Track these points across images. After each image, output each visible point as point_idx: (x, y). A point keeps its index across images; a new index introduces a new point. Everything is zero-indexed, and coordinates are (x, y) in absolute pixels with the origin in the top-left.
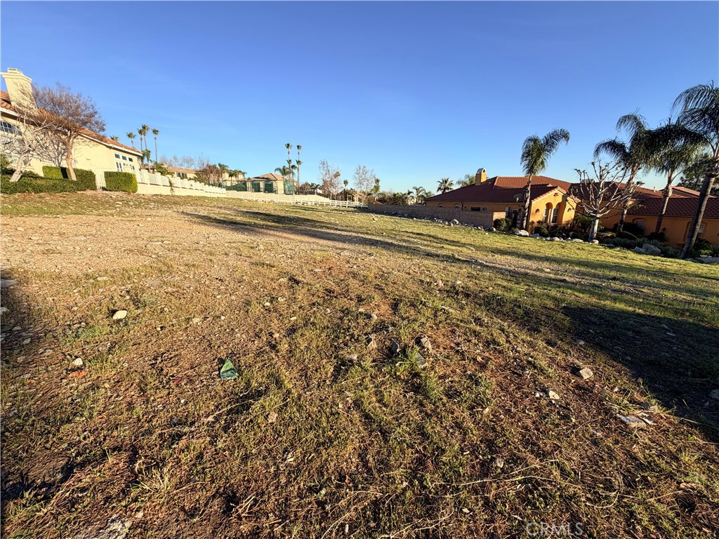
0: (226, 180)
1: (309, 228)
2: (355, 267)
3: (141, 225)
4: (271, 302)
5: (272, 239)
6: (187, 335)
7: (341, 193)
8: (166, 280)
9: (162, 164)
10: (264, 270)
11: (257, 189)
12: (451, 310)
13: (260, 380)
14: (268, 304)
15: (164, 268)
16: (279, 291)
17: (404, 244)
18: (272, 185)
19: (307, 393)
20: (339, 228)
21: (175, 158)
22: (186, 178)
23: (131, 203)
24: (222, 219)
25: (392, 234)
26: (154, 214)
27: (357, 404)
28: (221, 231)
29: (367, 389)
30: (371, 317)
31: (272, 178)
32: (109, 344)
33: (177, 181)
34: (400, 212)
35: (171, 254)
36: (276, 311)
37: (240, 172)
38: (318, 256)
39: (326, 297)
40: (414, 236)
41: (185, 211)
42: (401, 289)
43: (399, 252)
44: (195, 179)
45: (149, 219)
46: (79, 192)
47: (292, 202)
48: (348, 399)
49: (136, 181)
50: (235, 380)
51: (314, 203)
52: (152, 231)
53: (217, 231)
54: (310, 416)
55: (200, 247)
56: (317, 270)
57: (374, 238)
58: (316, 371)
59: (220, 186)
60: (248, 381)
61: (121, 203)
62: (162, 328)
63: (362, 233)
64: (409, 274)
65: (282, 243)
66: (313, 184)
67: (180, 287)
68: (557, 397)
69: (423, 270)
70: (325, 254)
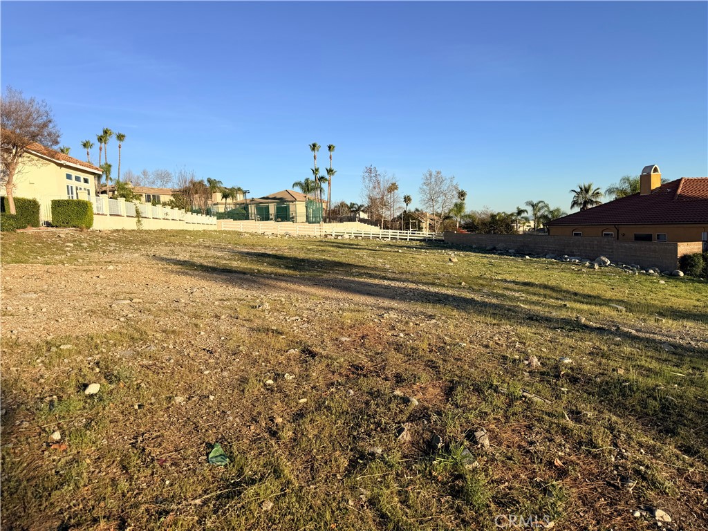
0: (217, 204)
1: (340, 277)
2: (402, 335)
3: (101, 276)
4: (275, 380)
5: (283, 295)
6: (169, 416)
7: (400, 217)
8: (139, 350)
9: (126, 184)
10: (270, 339)
11: (265, 217)
12: (536, 399)
13: (255, 467)
14: (270, 382)
15: (137, 335)
16: (286, 366)
17: (494, 301)
18: (287, 208)
19: (312, 486)
20: (389, 275)
21: (145, 173)
22: (159, 203)
23: (85, 245)
24: (210, 265)
25: (477, 284)
26: (116, 259)
27: (373, 502)
28: (210, 283)
29: (388, 487)
30: (409, 401)
31: (288, 197)
32: (84, 420)
33: (147, 208)
34: (500, 246)
35: (144, 317)
36: (280, 390)
37: (239, 189)
38: (348, 318)
39: (351, 376)
40: (516, 287)
41: (157, 254)
42: (466, 367)
43: (480, 313)
44: (173, 205)
45: (111, 268)
46: (19, 231)
47: (317, 234)
48: (361, 496)
49: (92, 212)
50: (225, 466)
51: (353, 236)
52: (116, 285)
53: (204, 283)
54: (311, 507)
55: (181, 305)
56: (343, 339)
57: (444, 291)
58: (326, 463)
59: (208, 213)
60: (241, 468)
61: (72, 245)
62: (139, 406)
63: (424, 284)
64: (487, 346)
65: (297, 300)
66: (352, 205)
67: (157, 360)
68: (668, 519)
69: (514, 342)
70: (359, 316)
